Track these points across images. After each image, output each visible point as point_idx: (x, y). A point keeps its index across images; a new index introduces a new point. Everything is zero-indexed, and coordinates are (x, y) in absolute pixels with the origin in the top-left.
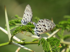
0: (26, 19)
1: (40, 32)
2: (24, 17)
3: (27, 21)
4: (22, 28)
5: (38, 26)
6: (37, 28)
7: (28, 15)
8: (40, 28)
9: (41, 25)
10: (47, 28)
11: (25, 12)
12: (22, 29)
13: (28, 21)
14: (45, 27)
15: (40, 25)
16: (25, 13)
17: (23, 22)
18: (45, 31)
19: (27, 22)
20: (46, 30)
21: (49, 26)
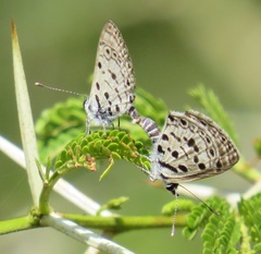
0: (107, 95)
1: (174, 170)
2: (98, 86)
3: (113, 109)
4: (90, 140)
5: (165, 137)
6: (160, 149)
7: (114, 76)
8: (175, 154)
9: (179, 140)
10: (203, 158)
11: (99, 59)
12: (91, 146)
13: (118, 109)
14: (196, 149)
15: (172, 134)
16: (100, 65)
17: (95, 108)
18: (199, 170)
19: (111, 114)
20: (202, 166)
21: (212, 153)
